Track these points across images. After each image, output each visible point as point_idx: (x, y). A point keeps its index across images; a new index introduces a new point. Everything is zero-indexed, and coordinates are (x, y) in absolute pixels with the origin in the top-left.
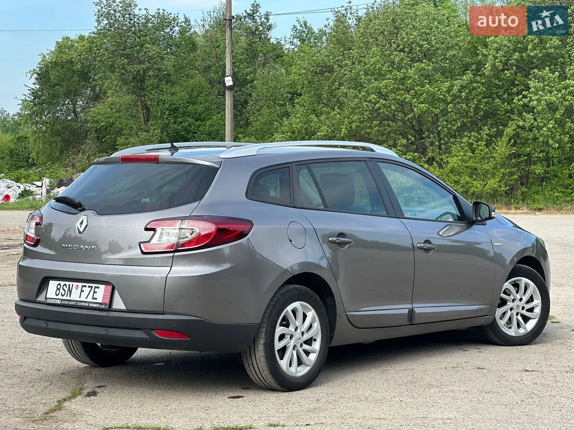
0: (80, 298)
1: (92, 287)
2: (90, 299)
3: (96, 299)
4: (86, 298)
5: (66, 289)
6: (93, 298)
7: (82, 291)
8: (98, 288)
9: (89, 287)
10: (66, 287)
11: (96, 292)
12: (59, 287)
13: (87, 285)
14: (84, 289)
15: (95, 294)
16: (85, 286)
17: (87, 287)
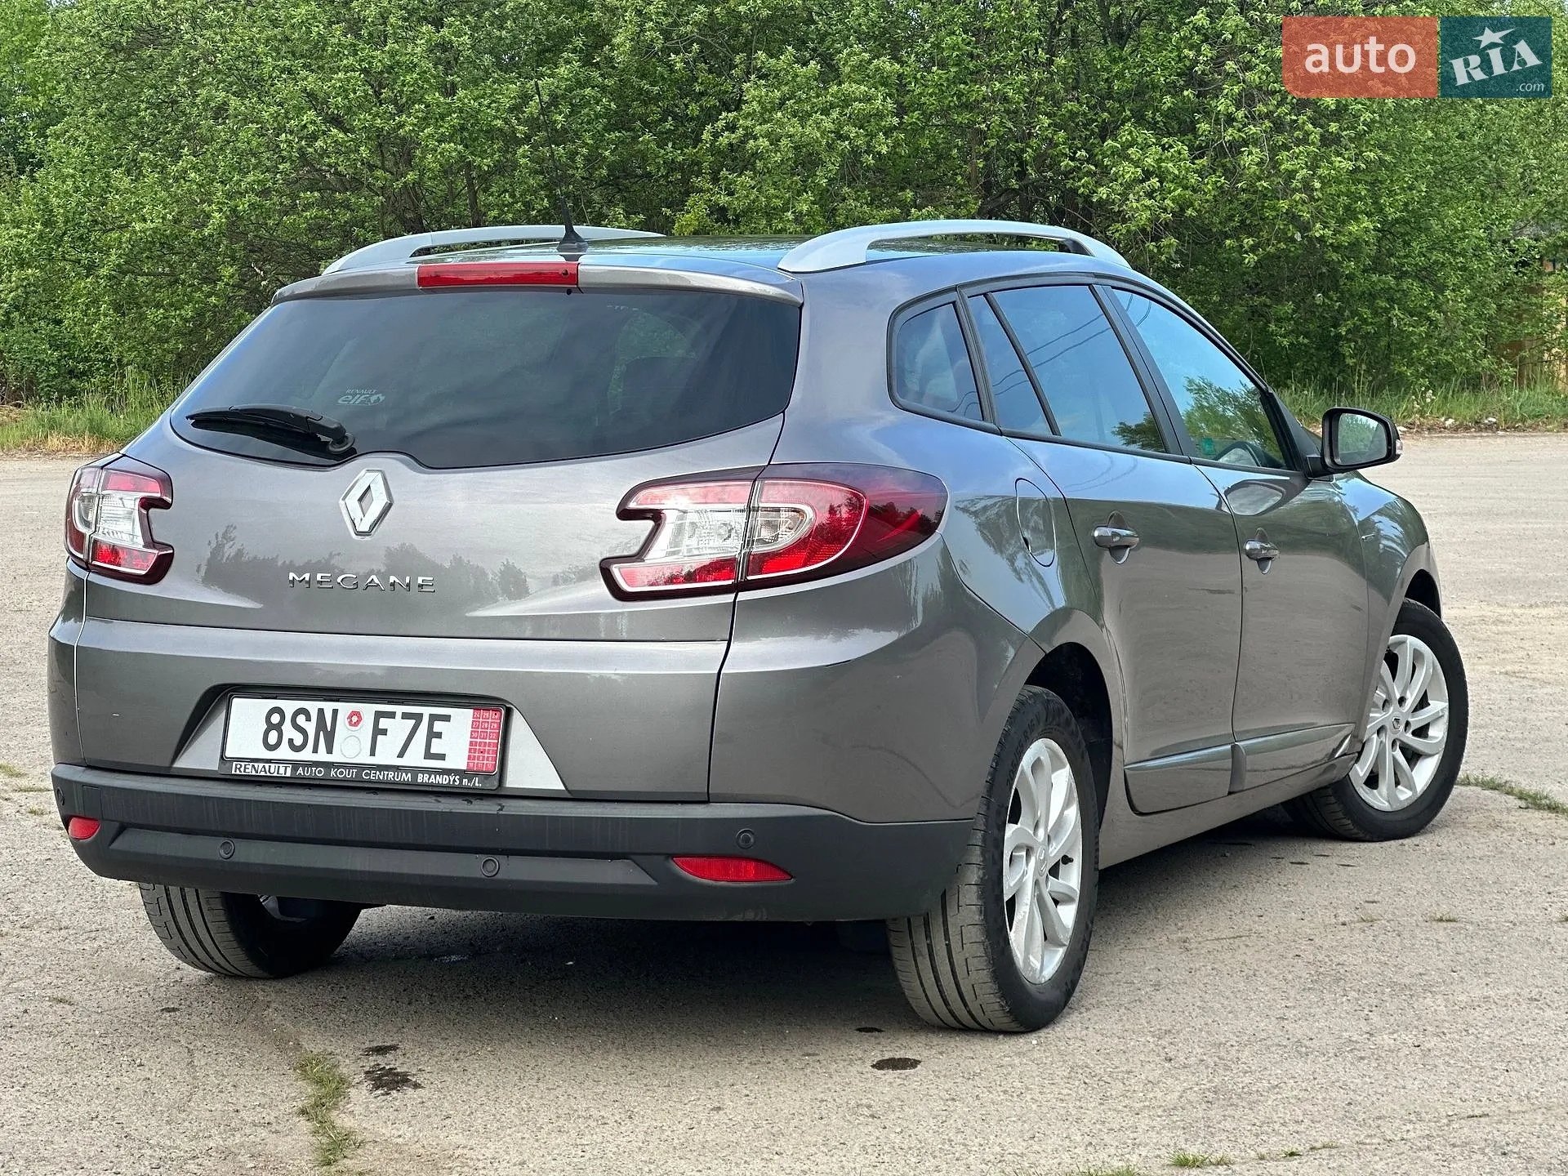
0: (373, 753)
1: (418, 718)
2: (415, 757)
3: (442, 757)
4: (401, 755)
5: (311, 728)
6: (429, 755)
7: (378, 732)
8: (447, 718)
9: (405, 716)
10: (308, 719)
11: (439, 735)
12: (275, 719)
13: (399, 709)
14: (384, 723)
15: (434, 740)
16: (392, 715)
17: (399, 715)
